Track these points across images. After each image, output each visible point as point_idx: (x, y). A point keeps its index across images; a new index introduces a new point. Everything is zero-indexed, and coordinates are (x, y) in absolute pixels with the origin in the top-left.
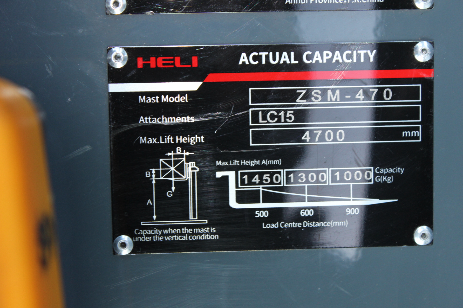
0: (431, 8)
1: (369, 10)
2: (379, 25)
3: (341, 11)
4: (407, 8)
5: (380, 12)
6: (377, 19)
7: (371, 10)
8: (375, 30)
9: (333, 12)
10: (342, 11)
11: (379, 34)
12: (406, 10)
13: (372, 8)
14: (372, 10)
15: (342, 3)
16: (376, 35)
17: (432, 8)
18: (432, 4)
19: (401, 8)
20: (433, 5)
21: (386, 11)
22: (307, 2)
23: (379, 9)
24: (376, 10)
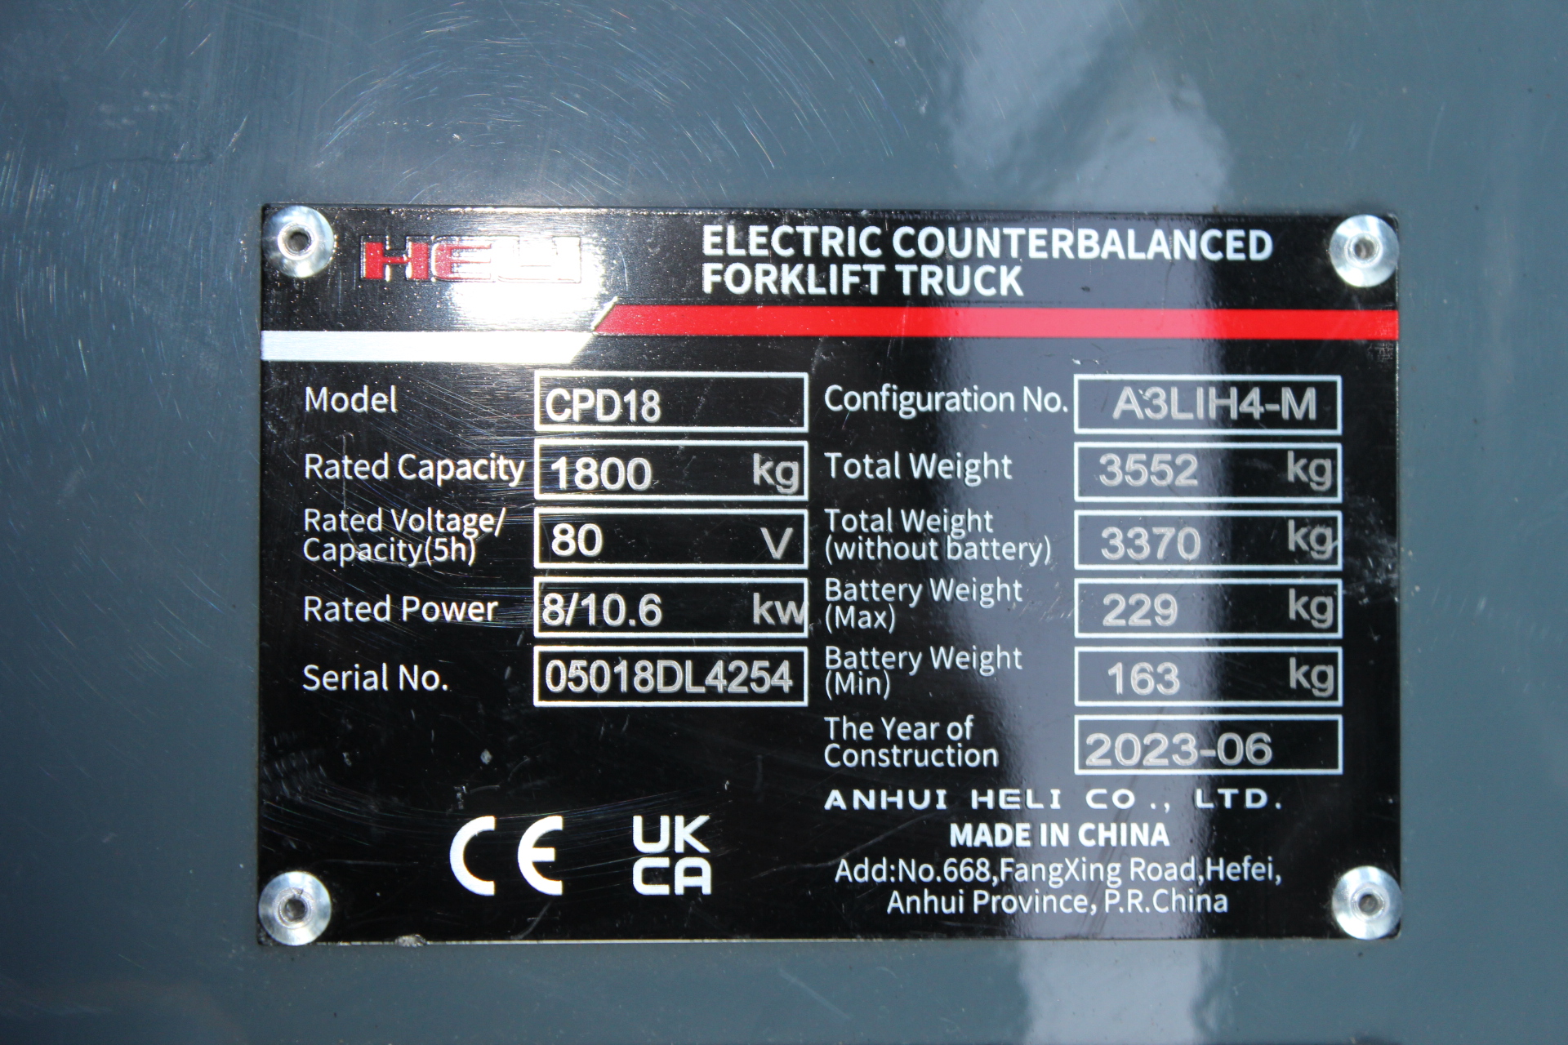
0: (1390, 936)
1: (1180, 938)
2: (1212, 990)
3: (1081, 942)
4: (1307, 935)
5: (1214, 945)
6: (1205, 969)
7: (1185, 938)
8: (1199, 1008)
9: (1050, 942)
10: (1085, 942)
11: (1212, 1022)
12: (1306, 941)
13: (1189, 932)
14: (1190, 937)
15: (1087, 915)
16: (1201, 1024)
17: (1396, 934)
18: (1395, 924)
19: (1290, 935)
20: (1398, 927)
21: (1235, 943)
22: (961, 910)
23: (1212, 936)
24: (1204, 937)
